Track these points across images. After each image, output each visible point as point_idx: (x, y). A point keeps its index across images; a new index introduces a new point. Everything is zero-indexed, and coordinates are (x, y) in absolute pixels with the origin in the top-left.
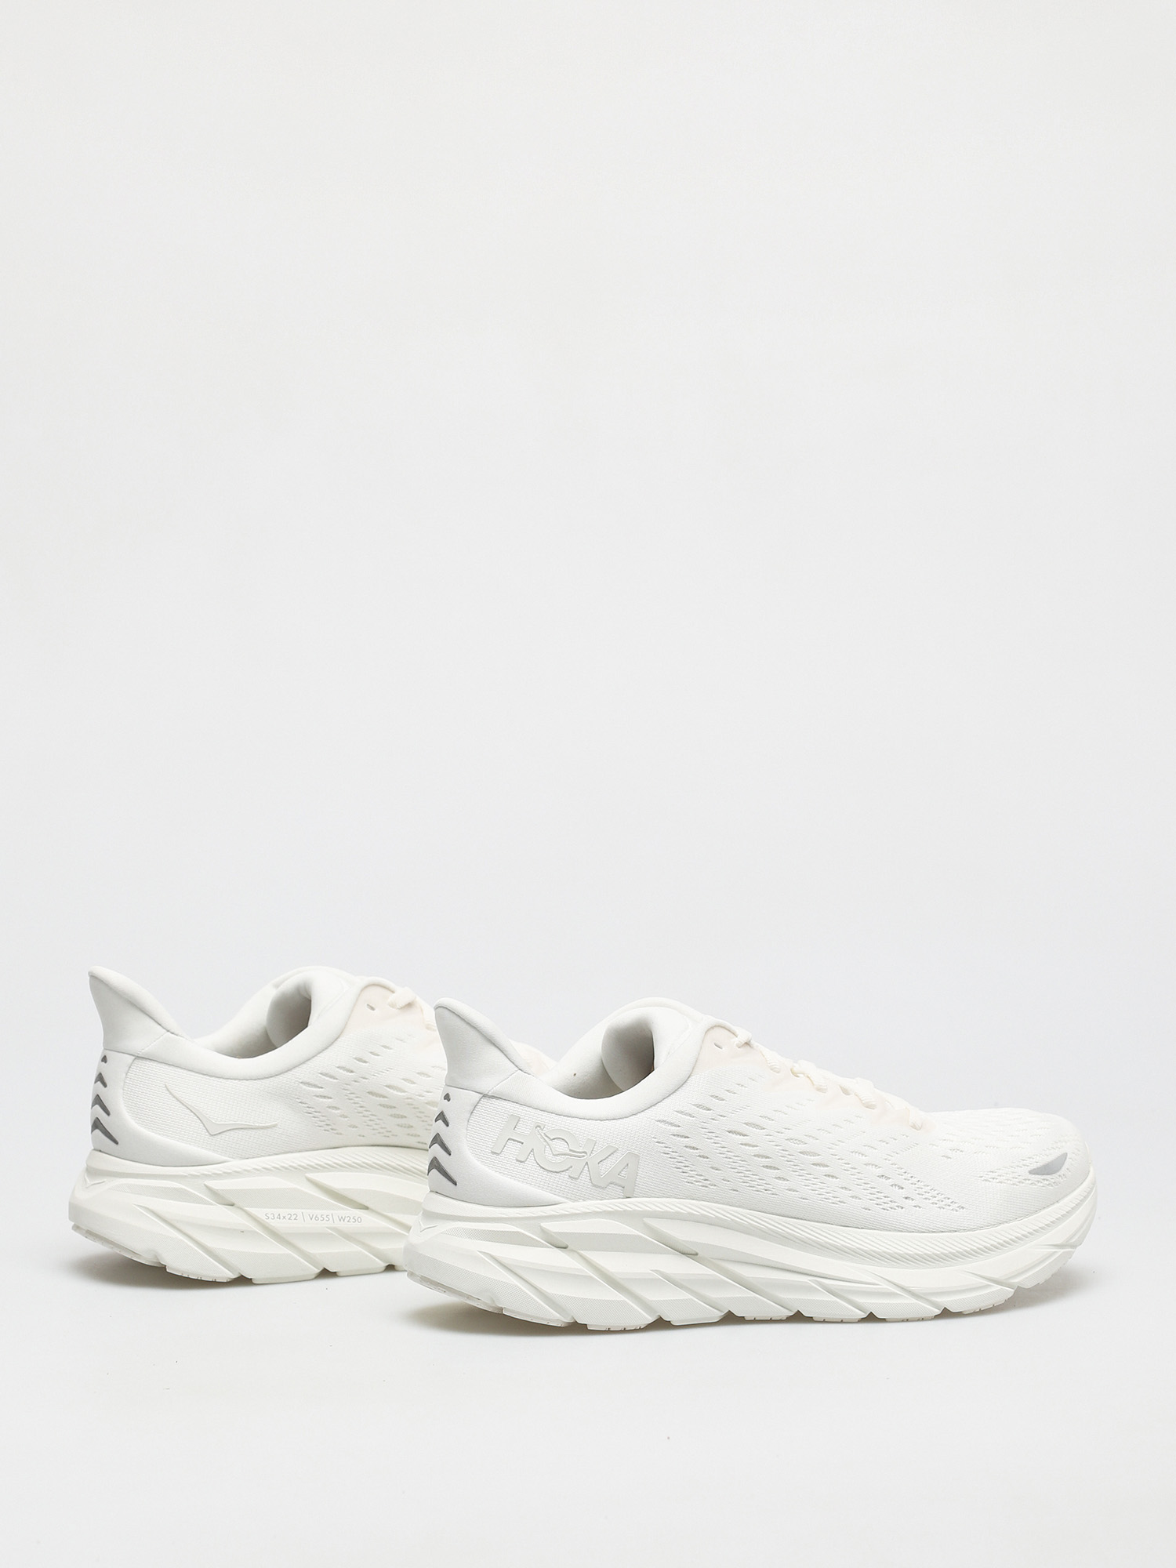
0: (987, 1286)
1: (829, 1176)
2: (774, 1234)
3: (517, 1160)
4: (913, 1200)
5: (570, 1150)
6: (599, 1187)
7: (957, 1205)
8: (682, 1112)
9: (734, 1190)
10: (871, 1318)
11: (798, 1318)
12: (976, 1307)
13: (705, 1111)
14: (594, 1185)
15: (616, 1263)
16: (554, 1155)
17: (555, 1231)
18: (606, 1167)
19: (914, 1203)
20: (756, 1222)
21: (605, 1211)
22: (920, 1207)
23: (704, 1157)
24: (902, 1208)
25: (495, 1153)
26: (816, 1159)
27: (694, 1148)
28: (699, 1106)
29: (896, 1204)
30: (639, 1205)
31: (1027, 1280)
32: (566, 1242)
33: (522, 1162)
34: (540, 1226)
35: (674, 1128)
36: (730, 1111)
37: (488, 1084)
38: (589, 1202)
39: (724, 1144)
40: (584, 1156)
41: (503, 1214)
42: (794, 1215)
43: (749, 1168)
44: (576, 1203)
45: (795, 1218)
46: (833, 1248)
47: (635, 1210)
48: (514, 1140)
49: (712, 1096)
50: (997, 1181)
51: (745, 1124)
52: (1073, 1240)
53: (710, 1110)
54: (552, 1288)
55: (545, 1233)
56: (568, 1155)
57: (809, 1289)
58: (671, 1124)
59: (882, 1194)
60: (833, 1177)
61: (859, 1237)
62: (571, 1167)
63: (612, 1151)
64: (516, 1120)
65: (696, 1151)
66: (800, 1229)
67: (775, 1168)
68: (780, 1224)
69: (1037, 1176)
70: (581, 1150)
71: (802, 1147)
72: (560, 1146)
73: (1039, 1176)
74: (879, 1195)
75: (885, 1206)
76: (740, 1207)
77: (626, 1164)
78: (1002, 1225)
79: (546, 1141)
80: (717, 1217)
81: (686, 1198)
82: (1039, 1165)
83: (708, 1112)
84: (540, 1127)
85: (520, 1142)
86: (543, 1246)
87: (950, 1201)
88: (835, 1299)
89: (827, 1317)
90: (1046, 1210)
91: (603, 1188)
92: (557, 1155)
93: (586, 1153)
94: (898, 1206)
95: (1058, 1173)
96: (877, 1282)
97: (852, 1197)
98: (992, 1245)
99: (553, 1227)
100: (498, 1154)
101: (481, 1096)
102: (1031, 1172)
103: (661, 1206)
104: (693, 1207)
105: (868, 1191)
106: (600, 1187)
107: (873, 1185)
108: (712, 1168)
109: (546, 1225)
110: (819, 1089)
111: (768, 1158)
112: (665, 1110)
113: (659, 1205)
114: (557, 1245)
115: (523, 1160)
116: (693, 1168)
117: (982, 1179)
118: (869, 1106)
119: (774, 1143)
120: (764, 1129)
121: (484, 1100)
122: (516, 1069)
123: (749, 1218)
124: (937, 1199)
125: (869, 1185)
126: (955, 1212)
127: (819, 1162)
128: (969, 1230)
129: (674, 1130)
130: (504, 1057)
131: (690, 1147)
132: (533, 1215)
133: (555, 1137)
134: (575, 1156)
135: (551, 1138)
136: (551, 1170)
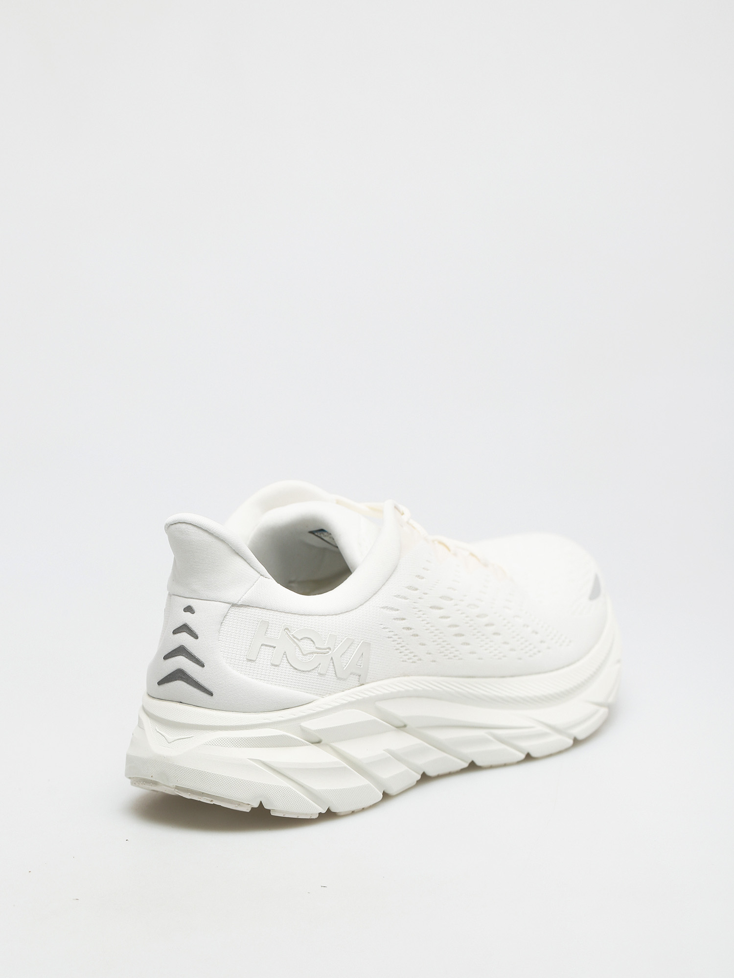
3: (273, 665)
5: (317, 648)
6: (342, 679)
8: (398, 596)
9: (433, 661)
10: (527, 758)
13: (414, 592)
16: (303, 655)
17: (312, 728)
18: (347, 659)
19: (546, 645)
20: (449, 688)
21: (348, 702)
22: (550, 648)
23: (415, 635)
25: (250, 660)
26: (486, 620)
27: (408, 629)
28: (411, 588)
30: (372, 690)
32: (320, 737)
33: (276, 666)
34: (300, 726)
35: (394, 612)
36: (431, 588)
37: (235, 594)
38: (337, 696)
39: (428, 620)
40: (328, 652)
44: (326, 699)
45: (474, 677)
47: (369, 696)
48: (266, 645)
49: (416, 576)
51: (441, 597)
53: (418, 590)
55: (304, 732)
56: (315, 653)
57: (485, 741)
58: (392, 609)
59: (528, 642)
61: (515, 685)
62: (320, 664)
63: (350, 643)
65: (410, 631)
67: (463, 635)
70: (325, 646)
71: (477, 611)
72: (307, 646)
73: (595, 601)
74: (526, 644)
76: (436, 676)
77: (361, 654)
79: (294, 642)
80: (423, 690)
81: (401, 676)
83: (416, 591)
84: (287, 629)
85: (272, 647)
86: (302, 745)
87: (564, 637)
88: (504, 746)
89: (494, 763)
91: (344, 680)
92: (306, 654)
95: (602, 593)
96: (532, 725)
97: (510, 650)
99: (312, 725)
100: (254, 661)
101: (229, 606)
103: (387, 688)
105: (520, 642)
107: (521, 635)
108: (420, 644)
109: (306, 724)
111: (457, 626)
112: (386, 597)
113: (385, 687)
114: (314, 742)
115: (277, 664)
116: (407, 647)
120: (453, 600)
121: (234, 609)
122: (259, 575)
125: (519, 636)
126: (568, 647)
127: (488, 622)
129: (395, 614)
130: (248, 566)
131: (406, 628)
132: (294, 716)
133: (301, 637)
134: (321, 653)
135: (300, 638)
136: (304, 670)
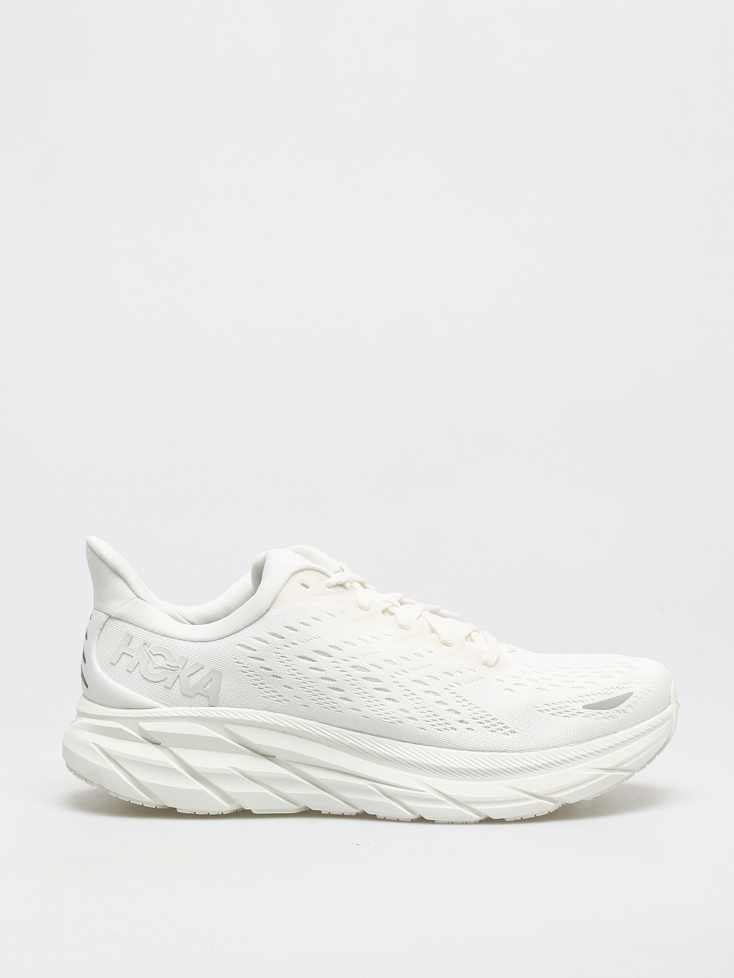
0: (526, 799)
1: (389, 699)
2: (341, 745)
3: (127, 671)
4: (467, 723)
5: (168, 665)
6: (187, 696)
7: (509, 730)
8: (259, 639)
9: (305, 706)
10: (421, 820)
11: (363, 815)
12: (518, 815)
13: (279, 639)
14: (184, 695)
15: (198, 760)
16: (154, 668)
17: (148, 730)
18: (194, 680)
19: (467, 726)
20: (325, 733)
21: (190, 716)
22: (473, 730)
23: (277, 677)
24: (456, 729)
26: (378, 685)
27: (268, 669)
28: (274, 634)
29: (450, 726)
30: (220, 713)
31: (570, 797)
32: (158, 740)
33: (130, 672)
34: (139, 726)
35: (251, 651)
36: (301, 640)
37: (115, 607)
38: (180, 708)
39: (294, 667)
40: (177, 670)
41: (113, 713)
42: (359, 730)
43: (317, 688)
44: (170, 708)
45: (360, 732)
46: (389, 759)
47: (215, 717)
48: (126, 654)
49: (286, 627)
50: (550, 713)
51: (314, 651)
52: (626, 766)
53: (284, 638)
54: (143, 777)
55: (141, 731)
56: (165, 668)
57: (371, 792)
58: (249, 648)
59: (438, 718)
60: (393, 700)
61: (414, 751)
62: (167, 678)
63: (199, 668)
64: (130, 639)
65: (270, 672)
66: (363, 742)
67: (341, 690)
68: (345, 736)
69: (590, 710)
70: (175, 664)
71: (366, 674)
72: (159, 661)
73: (593, 710)
74: (435, 718)
75: (439, 727)
76: (310, 720)
77: (210, 679)
78: (551, 749)
79: (149, 656)
80: (288, 727)
81: (264, 709)
82: (594, 702)
83: (282, 639)
84: (146, 644)
85: (131, 656)
86: (140, 741)
87: (503, 725)
88: (389, 801)
89: (387, 816)
90: (601, 739)
91: (190, 697)
92: (157, 668)
93: (179, 668)
94: (452, 728)
95: (616, 708)
96: (427, 791)
97: (410, 718)
98: (535, 765)
99: (148, 726)
100: (114, 665)
101: (107, 617)
102: (584, 707)
103: (239, 715)
104: (268, 718)
105: (425, 714)
106: (189, 696)
107: (430, 709)
108: (285, 686)
109: (143, 725)
110: (401, 627)
111: (335, 681)
112: (246, 637)
113: (237, 714)
114: (154, 742)
115: (131, 670)
116: (269, 685)
117: (538, 709)
118: (446, 644)
119: (340, 669)
120: (331, 656)
121: (110, 621)
122: (135, 596)
123: (318, 730)
124: (490, 723)
125: (426, 709)
126: (506, 736)
127: (380, 687)
128: (517, 752)
129: (251, 653)
130: (128, 588)
131: (265, 668)
132: (133, 716)
133: (156, 653)
134: (170, 670)
135: (154, 654)
136: (151, 680)
